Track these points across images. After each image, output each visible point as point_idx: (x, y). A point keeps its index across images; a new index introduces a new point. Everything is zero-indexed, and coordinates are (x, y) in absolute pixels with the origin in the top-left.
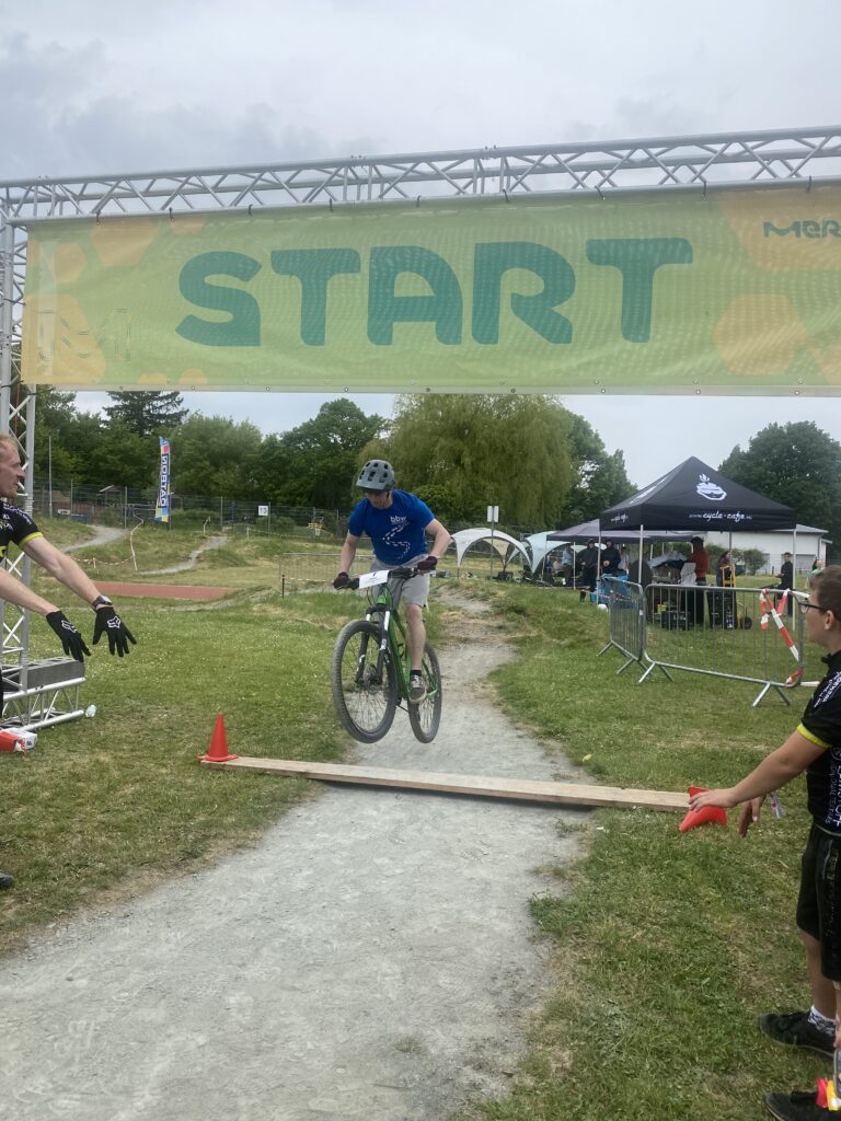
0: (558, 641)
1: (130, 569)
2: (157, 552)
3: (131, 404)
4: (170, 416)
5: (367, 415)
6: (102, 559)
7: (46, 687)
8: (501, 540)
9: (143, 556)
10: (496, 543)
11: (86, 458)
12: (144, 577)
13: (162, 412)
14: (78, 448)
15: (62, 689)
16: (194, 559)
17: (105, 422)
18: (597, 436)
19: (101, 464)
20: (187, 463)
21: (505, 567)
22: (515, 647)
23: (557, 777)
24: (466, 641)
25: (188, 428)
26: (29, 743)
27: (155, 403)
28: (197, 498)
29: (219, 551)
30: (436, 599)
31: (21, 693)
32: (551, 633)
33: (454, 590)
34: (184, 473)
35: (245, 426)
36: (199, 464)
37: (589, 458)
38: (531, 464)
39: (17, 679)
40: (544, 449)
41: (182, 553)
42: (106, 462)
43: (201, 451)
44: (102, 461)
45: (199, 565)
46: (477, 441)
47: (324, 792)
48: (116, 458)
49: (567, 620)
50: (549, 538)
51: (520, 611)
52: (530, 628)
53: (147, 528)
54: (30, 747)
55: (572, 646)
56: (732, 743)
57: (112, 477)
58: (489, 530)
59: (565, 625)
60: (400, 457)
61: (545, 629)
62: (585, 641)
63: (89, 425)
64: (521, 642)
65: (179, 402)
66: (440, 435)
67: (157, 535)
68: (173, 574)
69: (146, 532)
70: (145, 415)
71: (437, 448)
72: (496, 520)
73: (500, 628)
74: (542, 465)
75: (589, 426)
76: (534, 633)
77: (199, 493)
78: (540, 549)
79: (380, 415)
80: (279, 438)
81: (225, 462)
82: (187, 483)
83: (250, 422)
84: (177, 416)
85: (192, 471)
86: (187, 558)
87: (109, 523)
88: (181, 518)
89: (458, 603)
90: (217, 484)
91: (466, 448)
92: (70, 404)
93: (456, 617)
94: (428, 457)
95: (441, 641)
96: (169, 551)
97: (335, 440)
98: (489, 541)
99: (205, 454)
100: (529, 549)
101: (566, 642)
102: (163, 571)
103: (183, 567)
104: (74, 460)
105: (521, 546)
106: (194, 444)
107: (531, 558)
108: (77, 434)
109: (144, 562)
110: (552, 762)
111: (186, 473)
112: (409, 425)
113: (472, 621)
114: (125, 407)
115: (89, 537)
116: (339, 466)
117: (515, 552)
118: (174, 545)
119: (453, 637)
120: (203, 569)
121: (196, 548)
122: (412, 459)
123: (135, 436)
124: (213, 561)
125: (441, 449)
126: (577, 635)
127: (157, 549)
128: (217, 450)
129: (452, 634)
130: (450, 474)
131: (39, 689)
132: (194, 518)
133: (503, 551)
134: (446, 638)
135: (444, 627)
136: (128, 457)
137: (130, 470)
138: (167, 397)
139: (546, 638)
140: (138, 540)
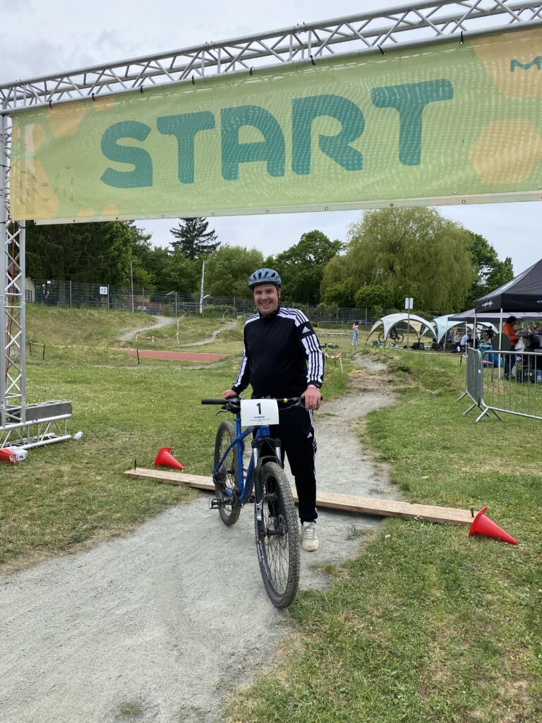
0: (431, 391)
1: (175, 342)
2: (193, 332)
3: (186, 240)
4: (210, 247)
5: (332, 240)
6: (158, 337)
7: (39, 420)
8: (416, 321)
9: (185, 335)
10: (411, 323)
11: (158, 275)
12: (182, 348)
13: (205, 244)
14: (154, 268)
15: (54, 421)
16: (214, 336)
17: (171, 252)
18: (492, 248)
19: (167, 278)
20: (218, 276)
21: (419, 340)
22: (398, 395)
23: (373, 492)
24: (364, 390)
25: (219, 254)
26: (21, 457)
27: (200, 238)
28: (224, 298)
29: (230, 331)
30: (352, 362)
31: (21, 424)
32: (425, 385)
33: (365, 356)
34: (216, 283)
35: (254, 251)
36: (225, 276)
37: (486, 264)
38: (443, 269)
39: (18, 415)
40: (452, 258)
41: (208, 333)
42: (170, 277)
43: (227, 268)
44: (168, 276)
45: (218, 340)
46: (405, 254)
47: (198, 497)
48: (176, 274)
49: (440, 376)
50: (450, 319)
51: (406, 370)
52: (412, 382)
53: (189, 317)
54: (22, 459)
55: (440, 395)
56: (522, 470)
57: (175, 286)
58: (407, 314)
59: (437, 380)
60: (352, 268)
61: (422, 382)
62: (450, 391)
63: (161, 254)
64: (403, 392)
65: (215, 238)
66: (379, 251)
67: (194, 321)
68: (200, 346)
69: (188, 320)
70: (194, 246)
71: (377, 260)
72: (411, 308)
73: (390, 381)
74: (451, 269)
75: (487, 241)
76: (413, 386)
77: (226, 295)
78: (443, 327)
79: (340, 240)
80: (274, 258)
81: (241, 275)
82: (218, 289)
83: (256, 248)
84: (214, 247)
85: (221, 281)
86: (210, 336)
87: (167, 314)
88: (211, 311)
89: (366, 365)
90: (236, 289)
91: (397, 259)
92: (148, 241)
93: (360, 374)
94: (371, 266)
95: (347, 391)
96: (200, 331)
97: (310, 258)
98: (407, 321)
99: (229, 270)
100: (435, 327)
101: (436, 392)
102: (194, 344)
103: (207, 341)
104: (150, 276)
105: (430, 325)
106: (222, 264)
107: (437, 334)
108: (153, 260)
109: (184, 339)
110: (377, 480)
111: (217, 282)
112: (358, 246)
113: (371, 377)
114: (182, 241)
115: (153, 323)
116: (313, 274)
117: (427, 329)
118: (205, 328)
119: (356, 388)
120: (219, 342)
121: (217, 329)
122: (360, 268)
123: (188, 261)
124: (226, 337)
125: (379, 261)
126: (446, 387)
127: (193, 330)
128: (236, 267)
129: (355, 386)
130: (386, 278)
131: (35, 421)
132: (219, 310)
133: (418, 329)
134: (350, 388)
135: (351, 381)
136: (182, 273)
137: (184, 281)
138: (208, 235)
139: (422, 388)
140: (183, 324)
